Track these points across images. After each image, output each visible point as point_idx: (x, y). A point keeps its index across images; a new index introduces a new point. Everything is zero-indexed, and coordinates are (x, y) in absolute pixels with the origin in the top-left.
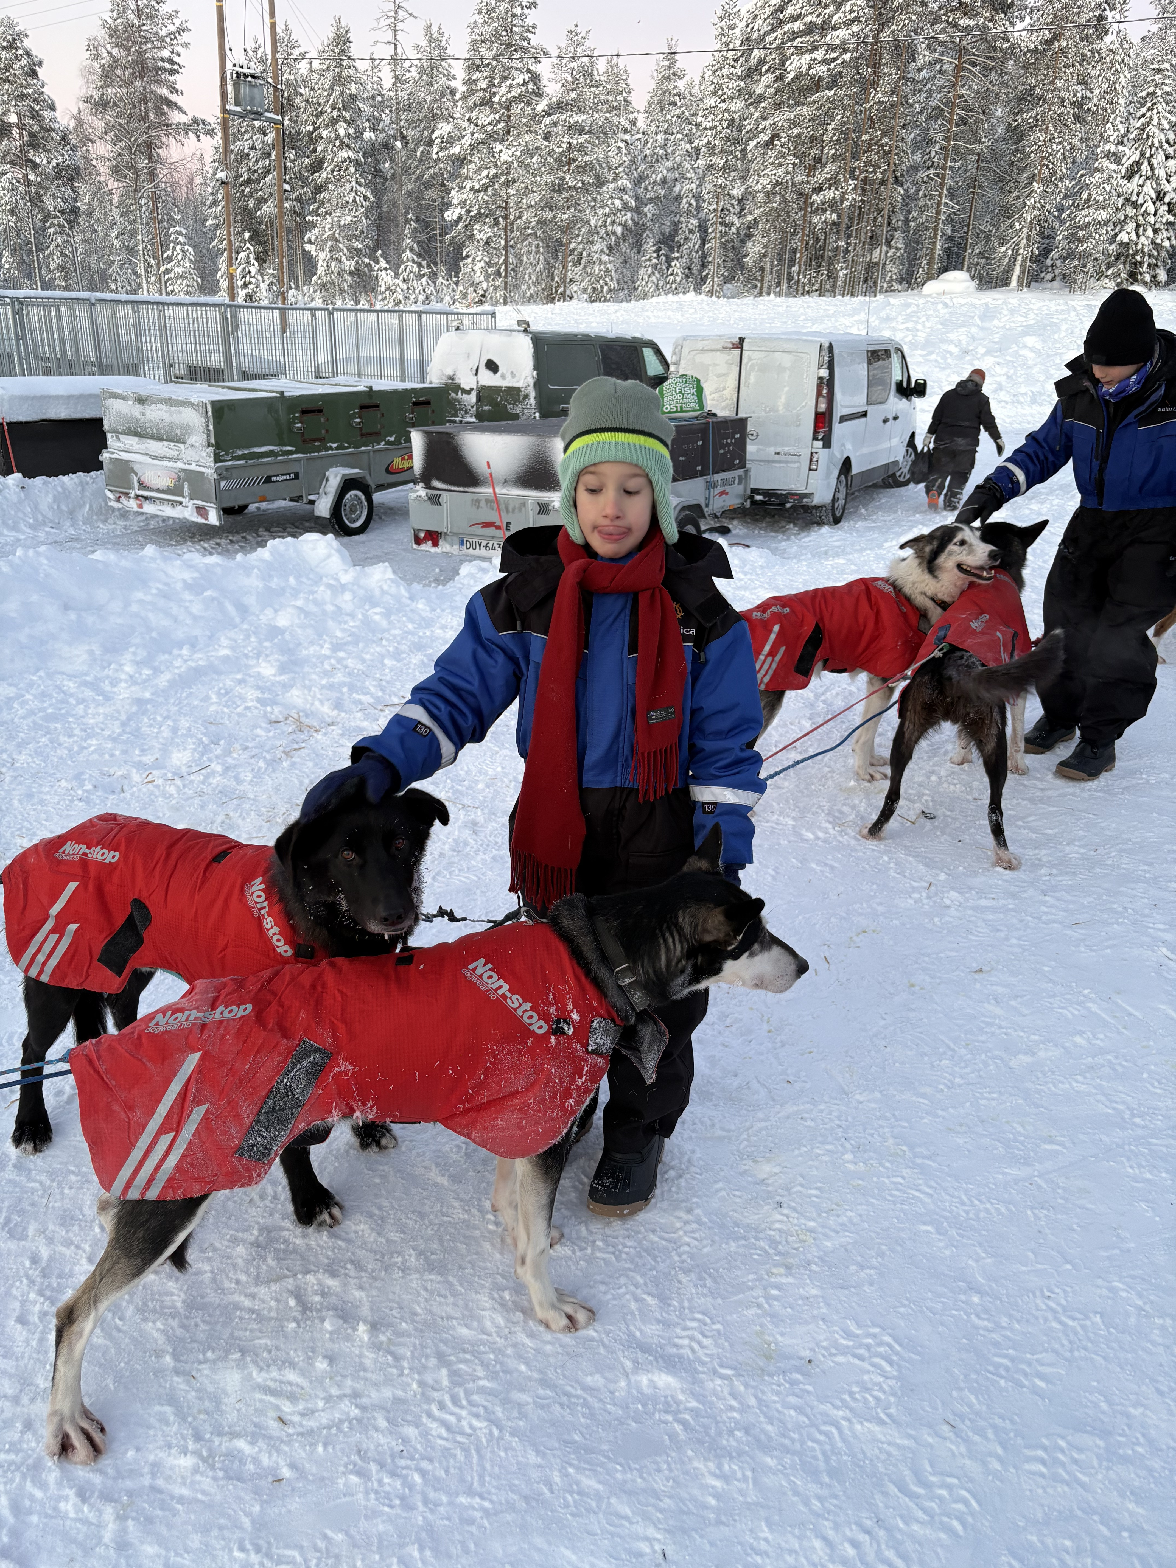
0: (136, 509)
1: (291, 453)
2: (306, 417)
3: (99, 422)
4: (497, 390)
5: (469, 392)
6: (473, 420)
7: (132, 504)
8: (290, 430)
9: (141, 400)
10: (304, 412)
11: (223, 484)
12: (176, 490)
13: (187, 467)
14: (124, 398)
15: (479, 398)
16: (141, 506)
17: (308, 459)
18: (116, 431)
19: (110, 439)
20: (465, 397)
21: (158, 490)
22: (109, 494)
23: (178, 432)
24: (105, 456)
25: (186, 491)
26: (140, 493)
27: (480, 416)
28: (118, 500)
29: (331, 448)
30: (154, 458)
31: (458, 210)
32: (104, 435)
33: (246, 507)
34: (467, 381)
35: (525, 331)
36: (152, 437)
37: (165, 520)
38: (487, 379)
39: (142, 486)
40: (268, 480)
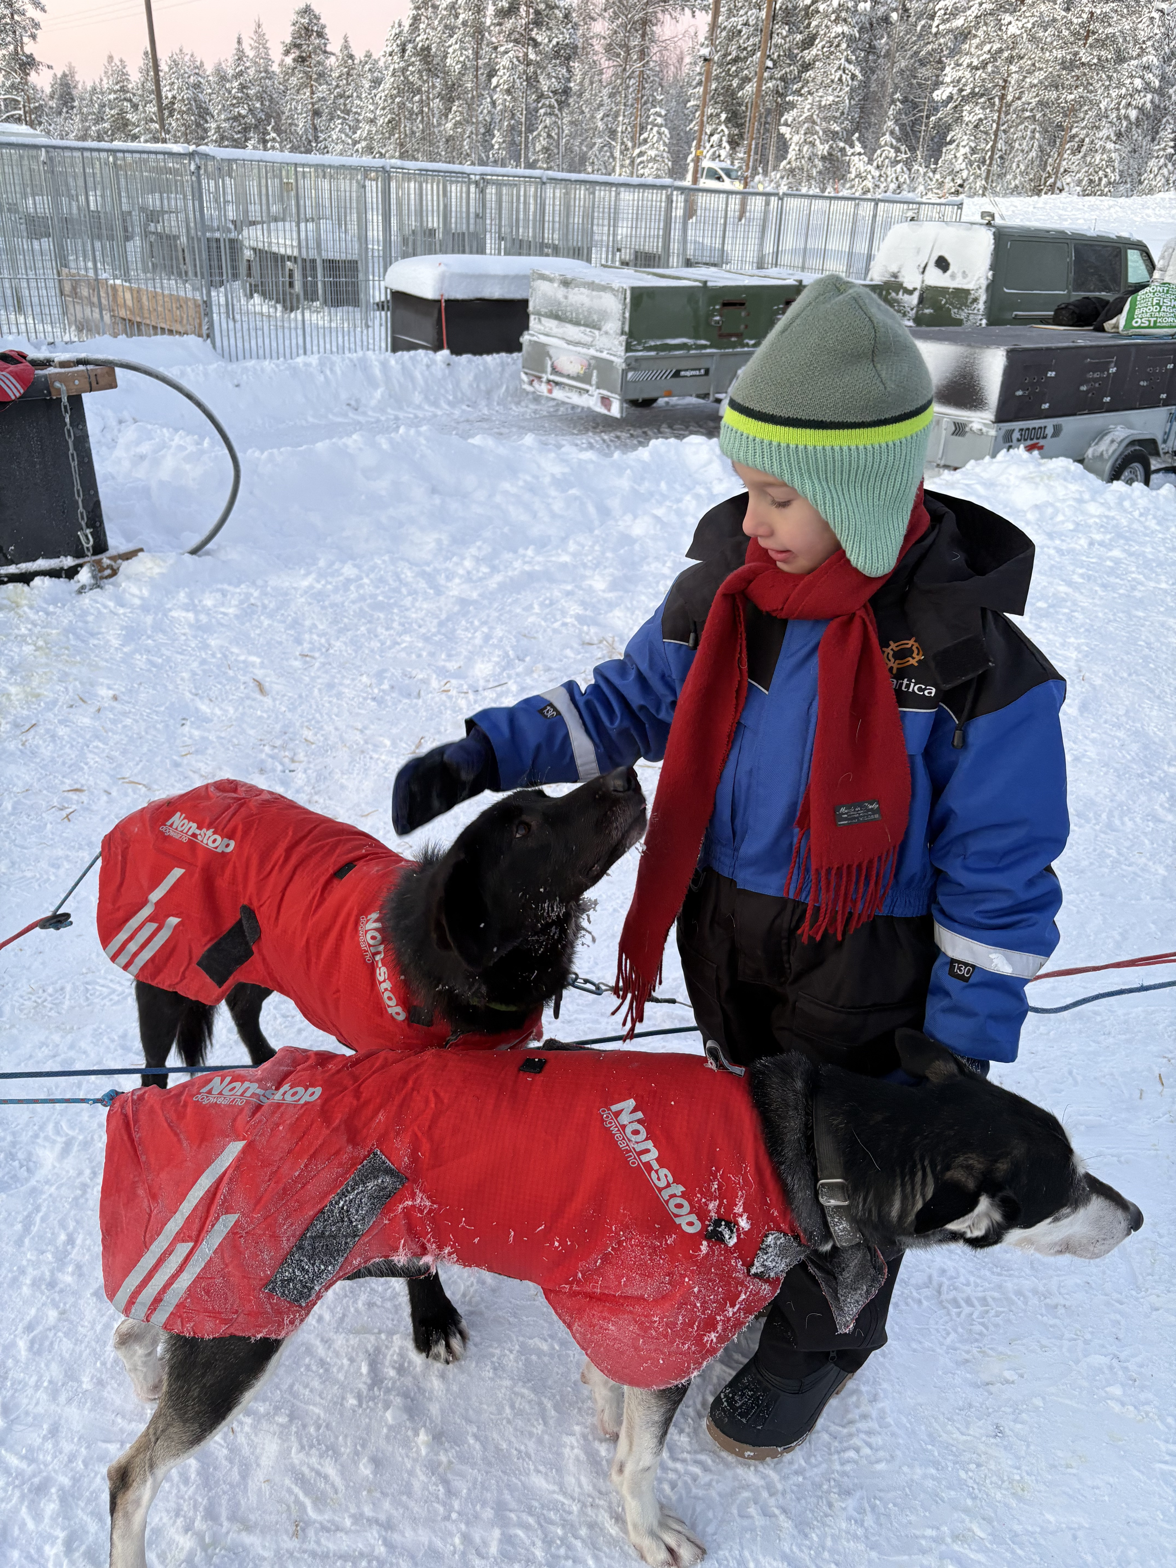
0: (546, 393)
1: (705, 347)
2: (727, 310)
3: (525, 302)
4: (943, 291)
5: (910, 292)
6: (911, 323)
7: (543, 389)
8: (708, 324)
9: (566, 283)
10: (725, 305)
11: (630, 374)
12: (585, 378)
13: (598, 354)
14: (551, 280)
15: (921, 300)
16: (550, 391)
17: (722, 355)
18: (539, 314)
19: (533, 321)
20: (906, 297)
21: (568, 376)
22: (524, 377)
23: (595, 317)
24: (525, 338)
25: (594, 379)
26: (552, 377)
27: (919, 320)
28: (531, 383)
29: (747, 345)
30: (569, 342)
31: (950, 89)
32: (527, 316)
33: (655, 400)
34: (912, 280)
35: (989, 224)
36: (571, 322)
37: (574, 407)
38: (936, 278)
39: (555, 371)
40: (677, 374)
